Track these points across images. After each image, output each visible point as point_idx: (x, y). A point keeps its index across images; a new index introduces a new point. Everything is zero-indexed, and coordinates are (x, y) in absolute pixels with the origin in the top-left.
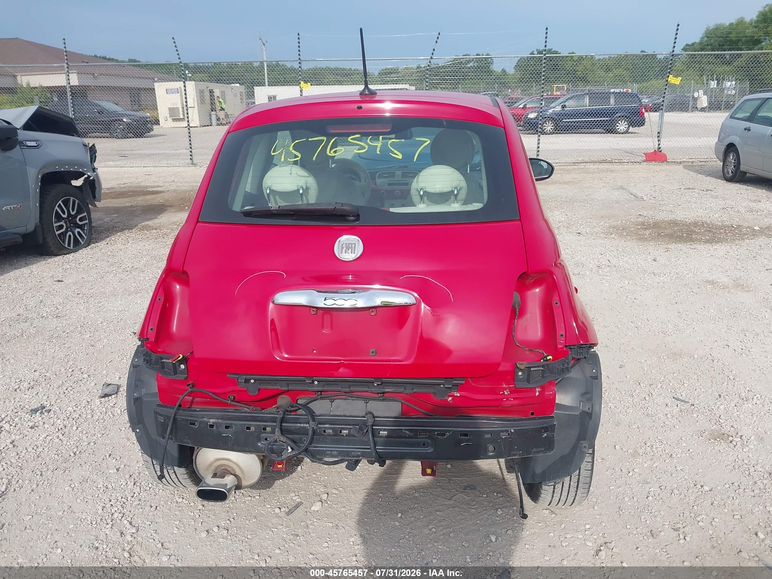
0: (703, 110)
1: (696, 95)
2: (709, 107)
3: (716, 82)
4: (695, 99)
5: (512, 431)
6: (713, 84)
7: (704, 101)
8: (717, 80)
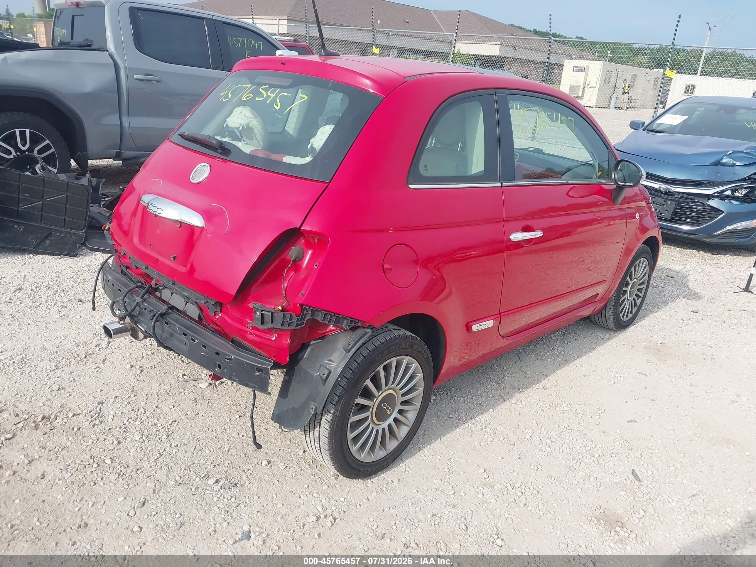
5: (233, 357)
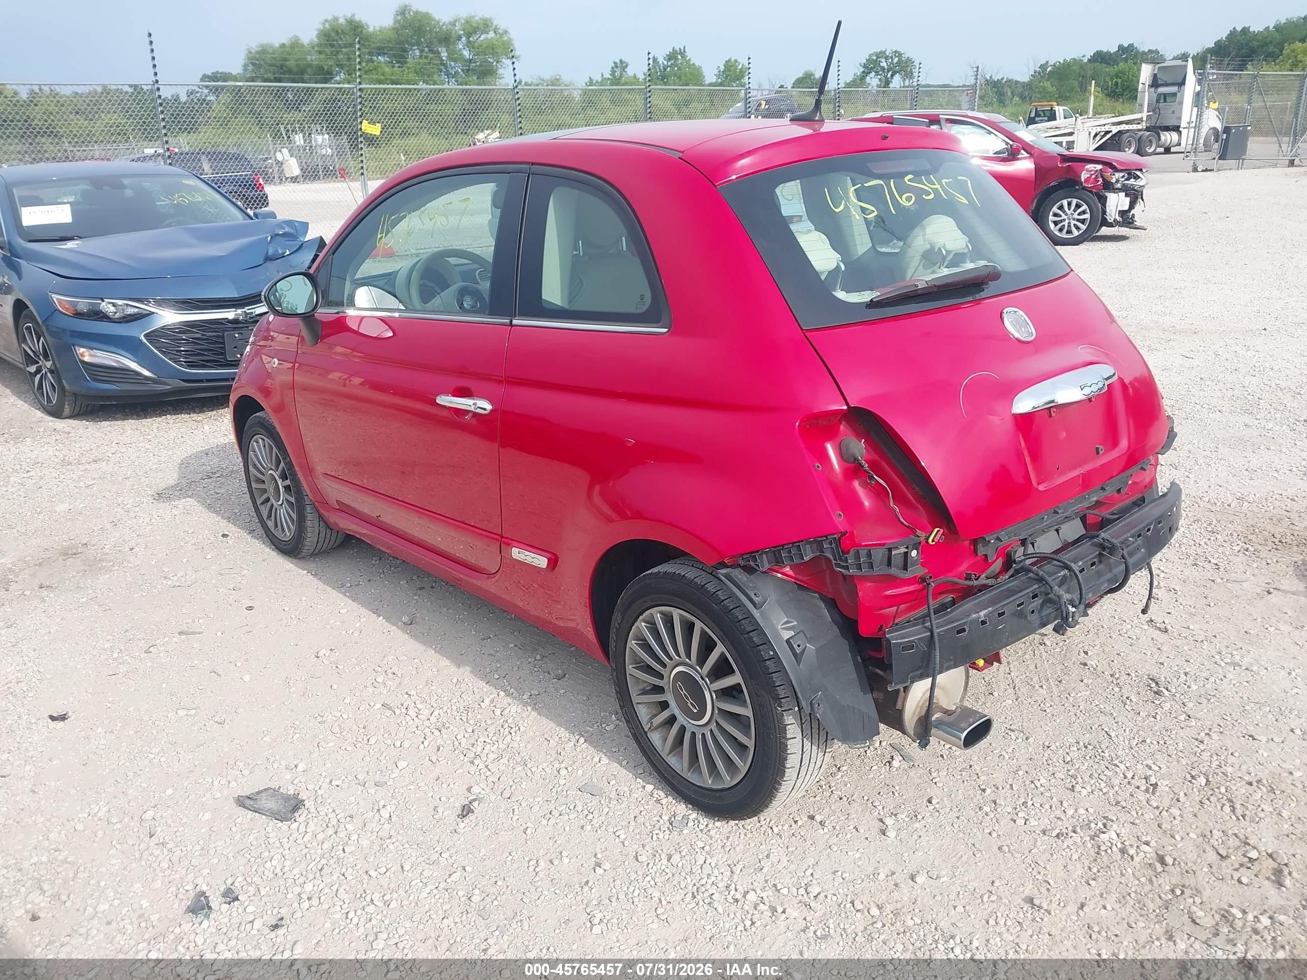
0: (294, 180)
1: (279, 156)
2: (303, 176)
3: (301, 135)
4: (280, 164)
6: (299, 139)
7: (293, 167)
8: (302, 131)
